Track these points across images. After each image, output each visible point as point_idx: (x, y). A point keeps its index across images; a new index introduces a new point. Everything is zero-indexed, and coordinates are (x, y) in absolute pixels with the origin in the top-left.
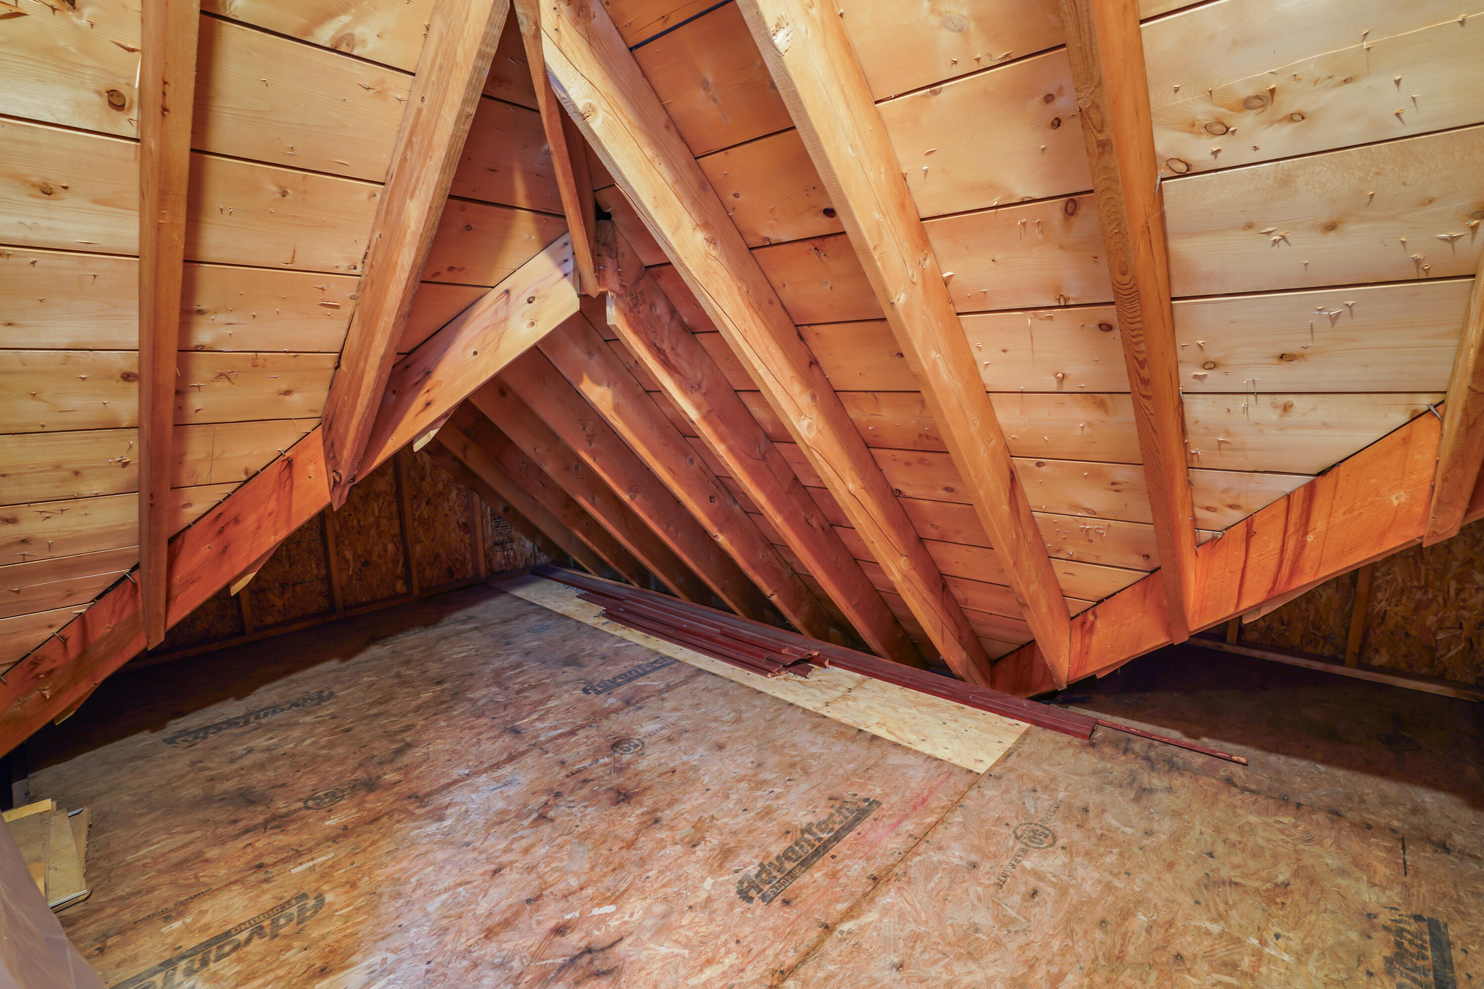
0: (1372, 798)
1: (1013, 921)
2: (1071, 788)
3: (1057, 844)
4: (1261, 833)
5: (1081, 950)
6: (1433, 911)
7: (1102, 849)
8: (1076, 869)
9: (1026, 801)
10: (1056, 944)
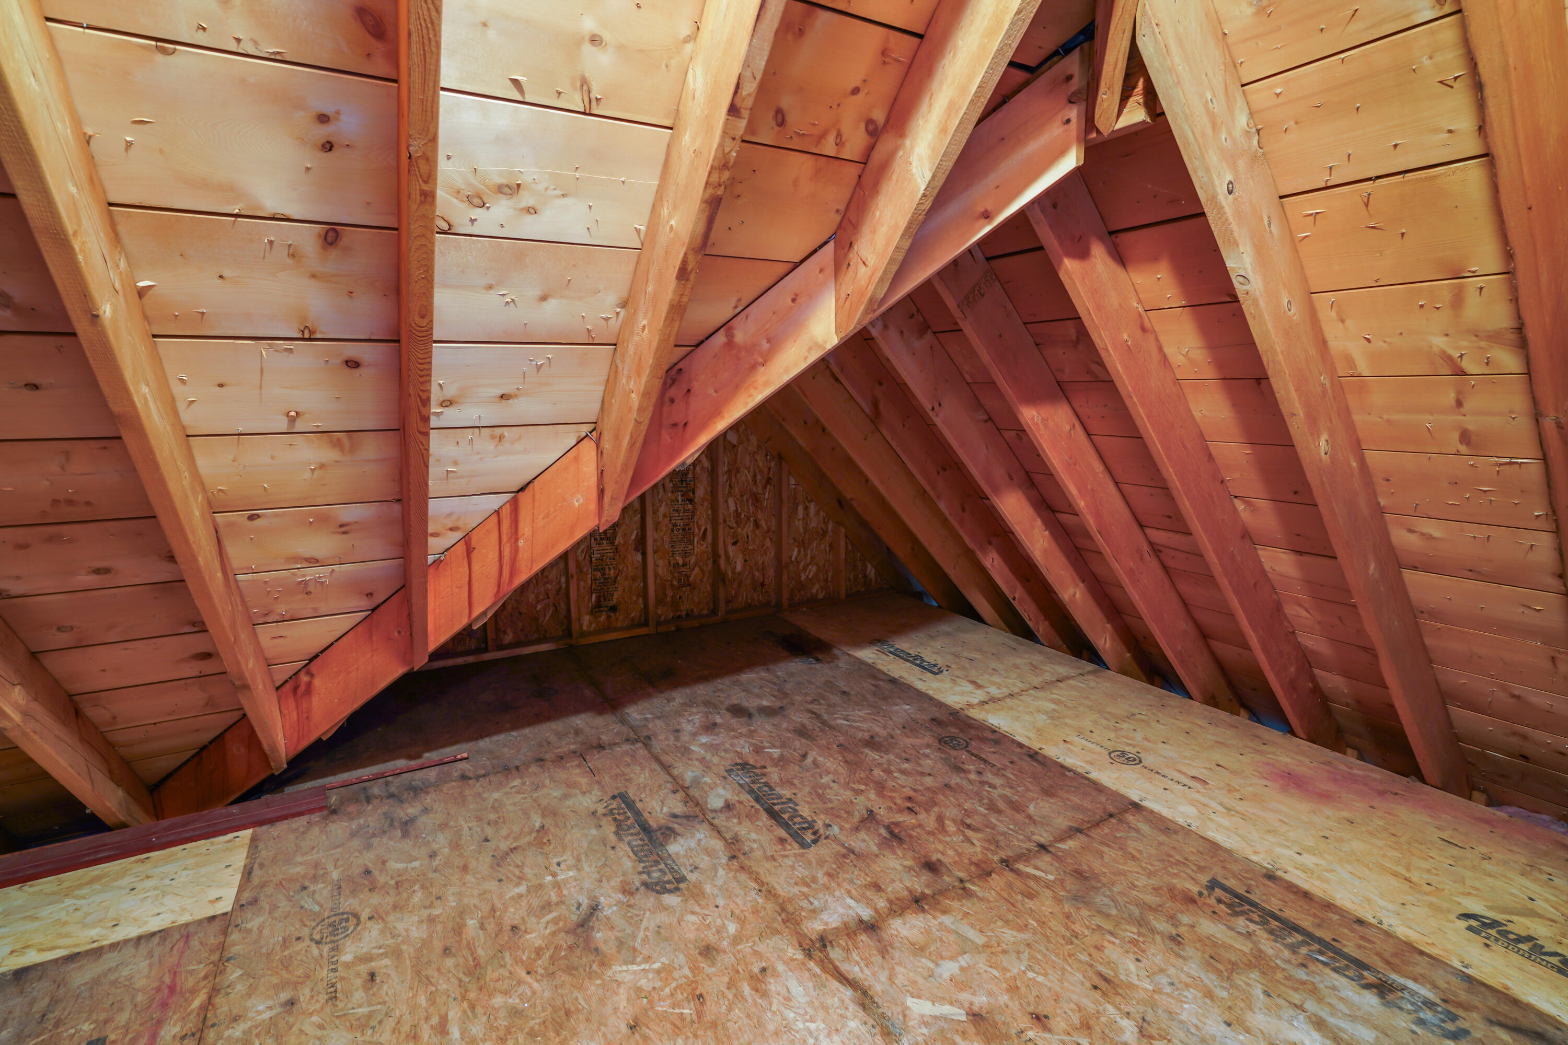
0: (553, 738)
1: (370, 1016)
2: (340, 863)
3: (362, 919)
4: (508, 802)
5: (445, 986)
6: (618, 788)
7: (405, 895)
8: (395, 928)
9: (302, 903)
10: (422, 1000)
